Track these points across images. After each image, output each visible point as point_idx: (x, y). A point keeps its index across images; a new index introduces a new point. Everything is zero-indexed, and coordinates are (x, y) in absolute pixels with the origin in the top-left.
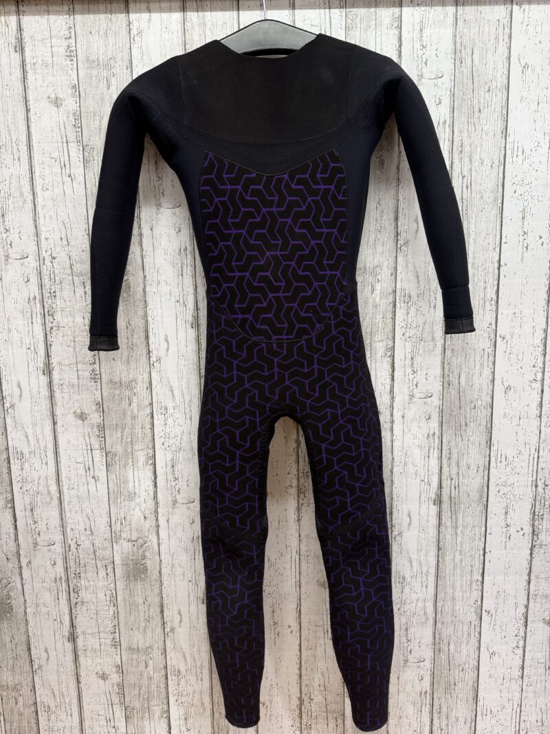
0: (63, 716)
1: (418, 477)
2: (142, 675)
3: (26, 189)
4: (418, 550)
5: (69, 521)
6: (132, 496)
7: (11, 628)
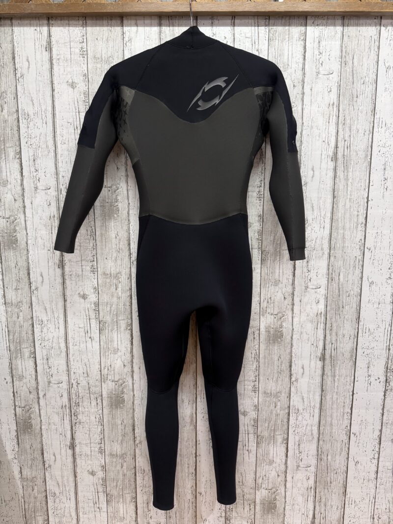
0: (64, 500)
1: (309, 342)
2: (118, 473)
3: (51, 143)
4: (308, 391)
5: (72, 367)
6: (116, 351)
7: (31, 439)
